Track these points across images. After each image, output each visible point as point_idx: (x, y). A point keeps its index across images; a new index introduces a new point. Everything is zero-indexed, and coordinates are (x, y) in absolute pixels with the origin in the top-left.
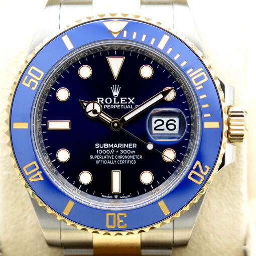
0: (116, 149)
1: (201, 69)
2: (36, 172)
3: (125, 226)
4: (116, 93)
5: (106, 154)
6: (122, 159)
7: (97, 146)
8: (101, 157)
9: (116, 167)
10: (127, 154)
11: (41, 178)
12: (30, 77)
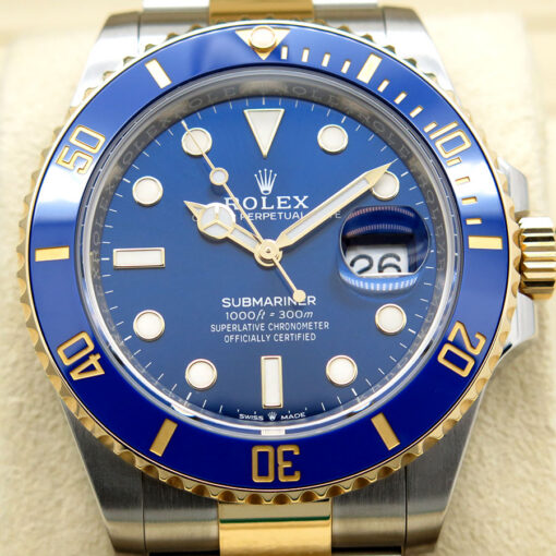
1: (454, 125)
3: (296, 478)
4: (266, 187)
5: (247, 321)
6: (284, 332)
7: (227, 302)
8: (235, 327)
9: (271, 349)
10: (295, 320)
11: (100, 371)
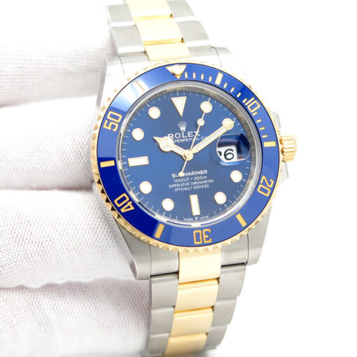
0: (190, 177)
1: (253, 99)
2: (126, 203)
3: (210, 241)
4: (183, 128)
5: (182, 182)
6: (197, 185)
7: (174, 176)
8: (178, 185)
9: (193, 192)
10: (200, 180)
11: (132, 208)
12: (109, 121)
